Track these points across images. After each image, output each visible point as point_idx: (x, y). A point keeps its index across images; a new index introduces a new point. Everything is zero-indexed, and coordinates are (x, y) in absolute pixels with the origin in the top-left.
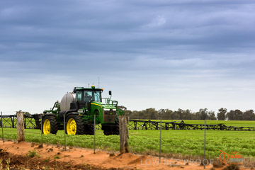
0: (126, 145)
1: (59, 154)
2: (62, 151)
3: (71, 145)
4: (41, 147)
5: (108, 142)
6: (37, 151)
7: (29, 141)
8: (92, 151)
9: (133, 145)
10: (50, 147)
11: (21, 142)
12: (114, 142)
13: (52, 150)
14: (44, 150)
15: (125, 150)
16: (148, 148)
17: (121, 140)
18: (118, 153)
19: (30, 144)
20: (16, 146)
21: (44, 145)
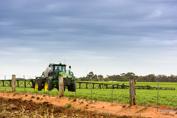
0: (134, 99)
1: (87, 105)
2: (90, 103)
3: (96, 99)
4: (75, 100)
5: (121, 98)
6: (72, 103)
7: (67, 96)
8: (110, 104)
9: (139, 100)
10: (81, 101)
11: (62, 97)
12: (125, 98)
13: (82, 103)
14: (77, 103)
15: (133, 103)
16: (150, 101)
17: (130, 96)
18: (129, 105)
19: (68, 98)
20: (58, 100)
21: (77, 100)
